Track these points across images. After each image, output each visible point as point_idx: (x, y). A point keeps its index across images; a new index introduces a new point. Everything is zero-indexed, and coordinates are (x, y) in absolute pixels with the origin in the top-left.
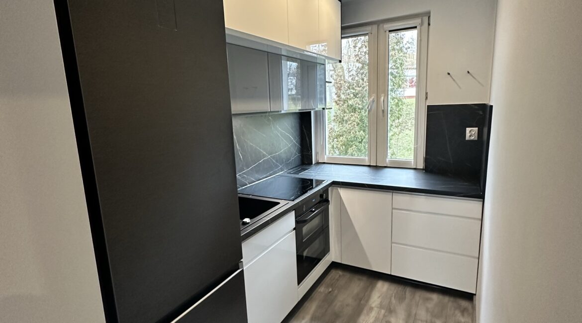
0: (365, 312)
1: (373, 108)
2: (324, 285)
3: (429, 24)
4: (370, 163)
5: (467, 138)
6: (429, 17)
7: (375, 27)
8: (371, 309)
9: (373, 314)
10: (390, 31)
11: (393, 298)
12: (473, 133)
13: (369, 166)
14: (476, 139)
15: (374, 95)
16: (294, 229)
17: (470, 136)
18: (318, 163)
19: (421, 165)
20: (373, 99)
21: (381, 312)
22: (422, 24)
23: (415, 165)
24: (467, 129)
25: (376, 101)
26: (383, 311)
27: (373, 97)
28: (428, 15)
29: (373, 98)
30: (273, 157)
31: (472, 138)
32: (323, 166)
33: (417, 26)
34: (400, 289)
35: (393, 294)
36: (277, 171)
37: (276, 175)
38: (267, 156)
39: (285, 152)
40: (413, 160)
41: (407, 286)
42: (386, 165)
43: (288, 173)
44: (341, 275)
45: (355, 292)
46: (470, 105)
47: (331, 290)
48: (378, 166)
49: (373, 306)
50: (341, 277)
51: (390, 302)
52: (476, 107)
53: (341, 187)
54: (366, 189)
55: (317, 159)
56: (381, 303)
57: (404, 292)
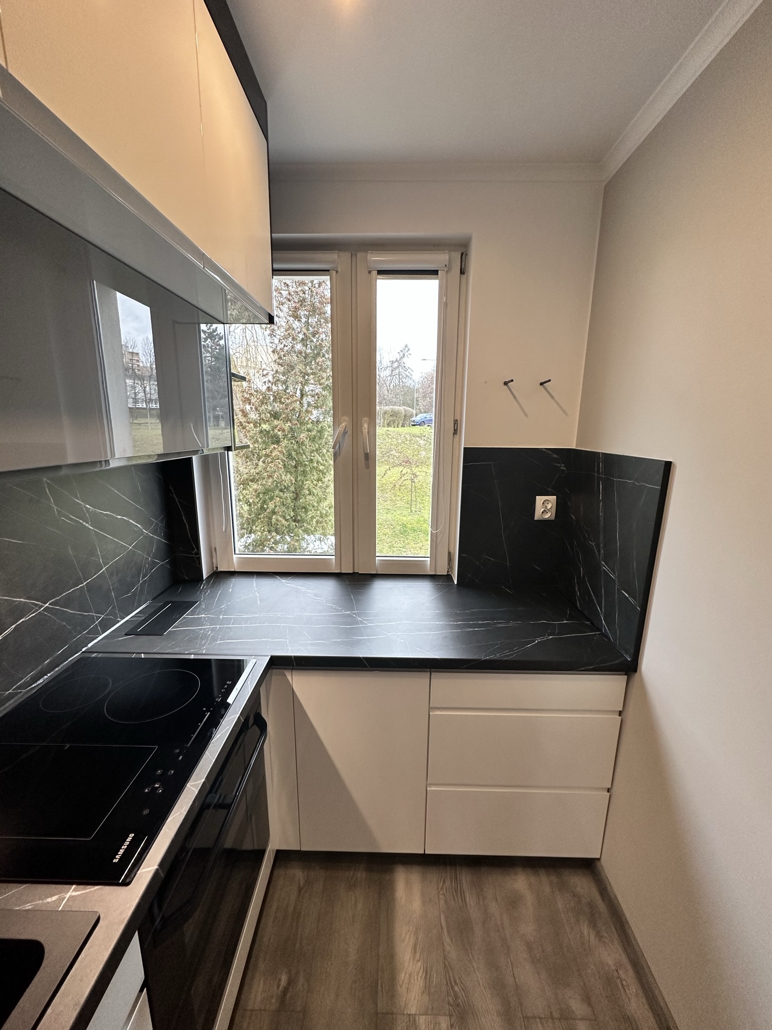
1: (343, 449)
3: (463, 271)
4: (341, 569)
5: (538, 515)
6: (464, 255)
7: (345, 256)
10: (380, 272)
11: (447, 939)
12: (549, 506)
13: (338, 576)
14: (553, 518)
15: (346, 419)
17: (543, 512)
18: (218, 575)
22: (448, 267)
23: (434, 569)
24: (537, 497)
25: (351, 431)
28: (462, 248)
29: (344, 424)
30: (67, 602)
31: (545, 516)
32: (231, 586)
33: (438, 271)
34: (448, 883)
35: (442, 917)
36: (87, 638)
37: (84, 650)
38: (37, 605)
39: (111, 572)
40: (429, 559)
41: (458, 868)
42: (375, 573)
43: (126, 635)
44: (302, 884)
45: (353, 956)
46: (544, 450)
47: (284, 979)
48: (358, 573)
49: (413, 1012)
50: (302, 892)
51: (447, 963)
52: (555, 456)
53: (293, 669)
54: (365, 668)
55: (213, 563)
56: (428, 981)
57: (461, 895)
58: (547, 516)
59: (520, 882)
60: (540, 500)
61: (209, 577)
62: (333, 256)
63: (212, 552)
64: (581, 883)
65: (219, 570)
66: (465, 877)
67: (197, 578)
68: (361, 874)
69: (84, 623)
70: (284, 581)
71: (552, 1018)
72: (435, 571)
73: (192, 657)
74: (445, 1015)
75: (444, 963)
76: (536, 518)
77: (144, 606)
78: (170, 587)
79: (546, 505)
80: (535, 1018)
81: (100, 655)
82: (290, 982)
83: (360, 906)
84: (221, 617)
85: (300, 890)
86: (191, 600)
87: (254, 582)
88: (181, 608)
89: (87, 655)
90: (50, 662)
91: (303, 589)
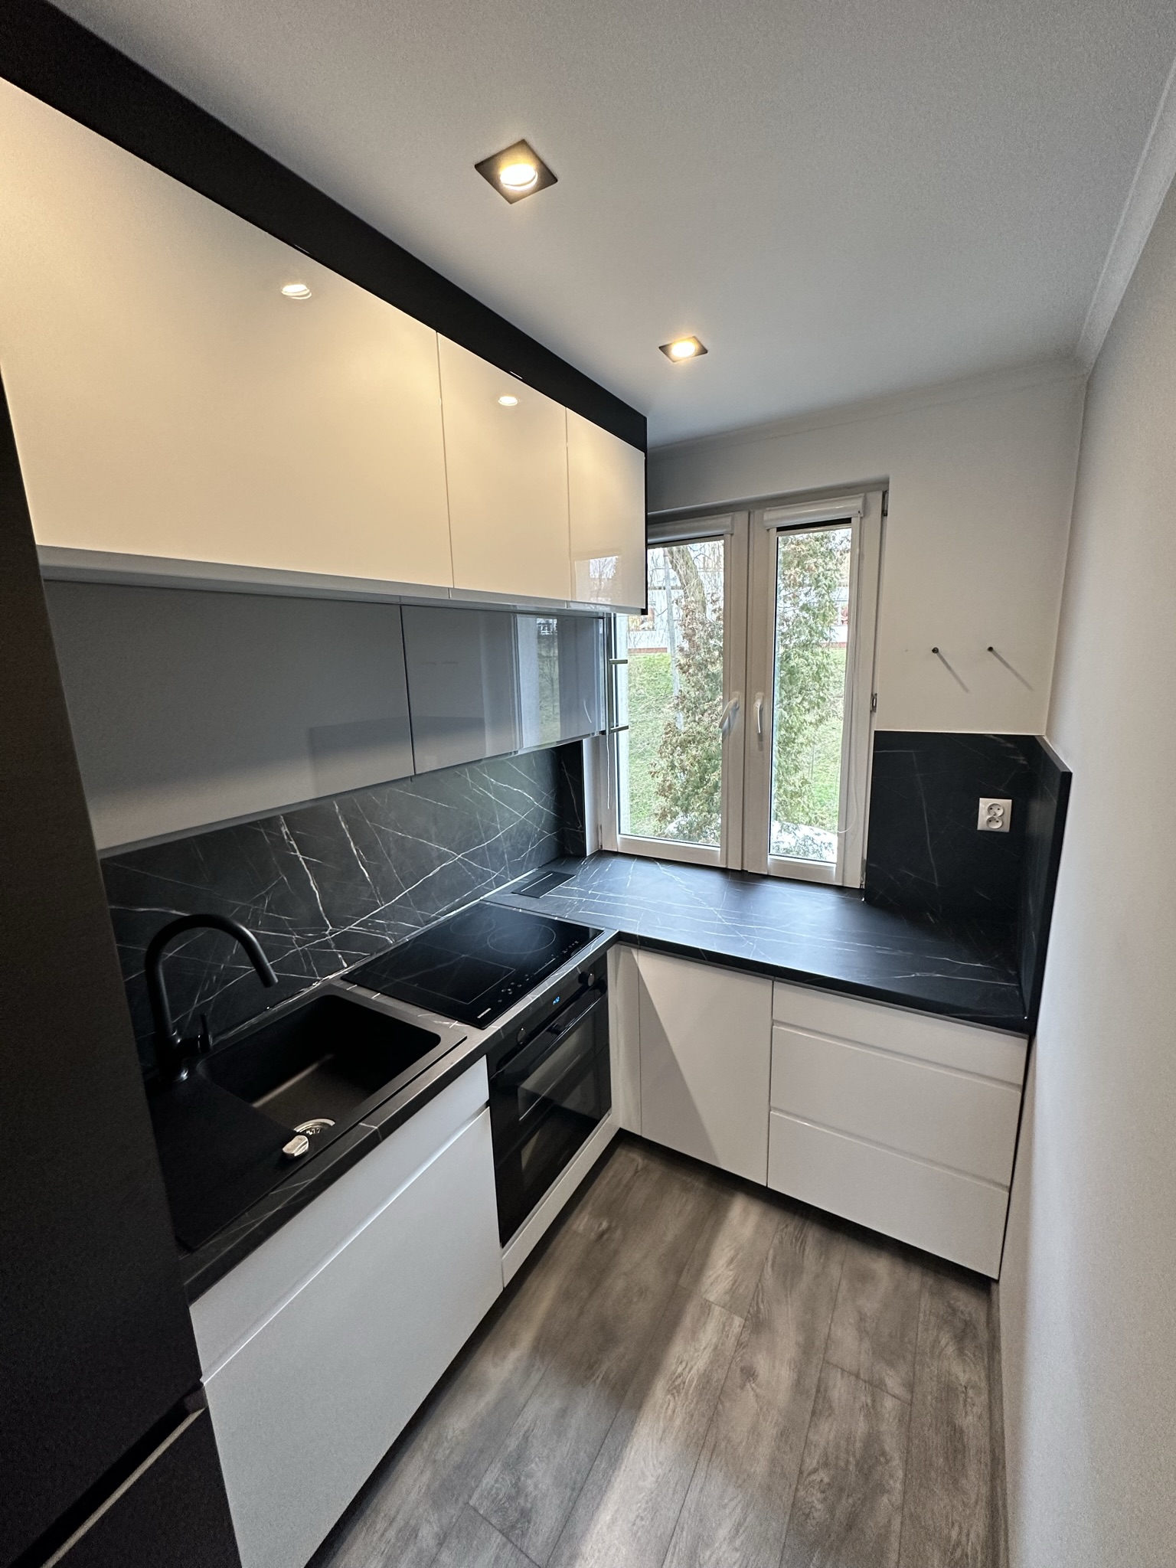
0: (687, 1321)
1: (734, 728)
2: (589, 1208)
3: (884, 513)
4: (727, 863)
5: (982, 824)
6: (885, 494)
7: (741, 517)
8: (706, 1308)
9: (709, 1335)
10: (779, 529)
11: (768, 1269)
12: (1000, 813)
13: (724, 871)
14: (1007, 829)
15: (737, 693)
16: (488, 1104)
17: (990, 821)
18: (602, 854)
19: (855, 879)
20: (736, 704)
21: (731, 1325)
22: (865, 512)
23: (841, 880)
24: (981, 799)
25: (742, 708)
26: (738, 1321)
27: (737, 697)
28: (882, 487)
29: (732, 702)
30: (472, 856)
31: (994, 825)
32: (610, 865)
33: (850, 518)
34: (791, 1229)
35: (771, 1252)
36: (484, 889)
37: (482, 898)
38: (454, 855)
39: (508, 836)
40: (835, 866)
41: (808, 1223)
42: (766, 873)
43: (513, 893)
44: (639, 1168)
45: (669, 1237)
46: (992, 737)
47: (605, 1225)
48: (747, 871)
49: (712, 1299)
50: (637, 1174)
51: (760, 1285)
52: (1009, 745)
53: (640, 949)
54: (702, 961)
55: (598, 841)
56: (734, 1287)
57: (801, 1244)
58: (996, 826)
59: (881, 1266)
60: (984, 803)
61: (592, 855)
62: (725, 520)
63: (597, 829)
64: (965, 1301)
65: (604, 848)
66: (813, 1234)
67: (582, 854)
68: (699, 1184)
69: (483, 877)
70: (662, 868)
71: (857, 1376)
72: (843, 882)
73: (556, 918)
74: (741, 1317)
75: (757, 1286)
76: (979, 828)
77: (531, 872)
78: (557, 858)
79: (996, 810)
80: (836, 1366)
81: (492, 904)
82: (609, 1228)
83: (689, 1208)
84: (590, 892)
85: (636, 1172)
86: (569, 873)
87: (634, 864)
88: (561, 878)
89: (483, 902)
90: (458, 902)
91: (677, 879)
